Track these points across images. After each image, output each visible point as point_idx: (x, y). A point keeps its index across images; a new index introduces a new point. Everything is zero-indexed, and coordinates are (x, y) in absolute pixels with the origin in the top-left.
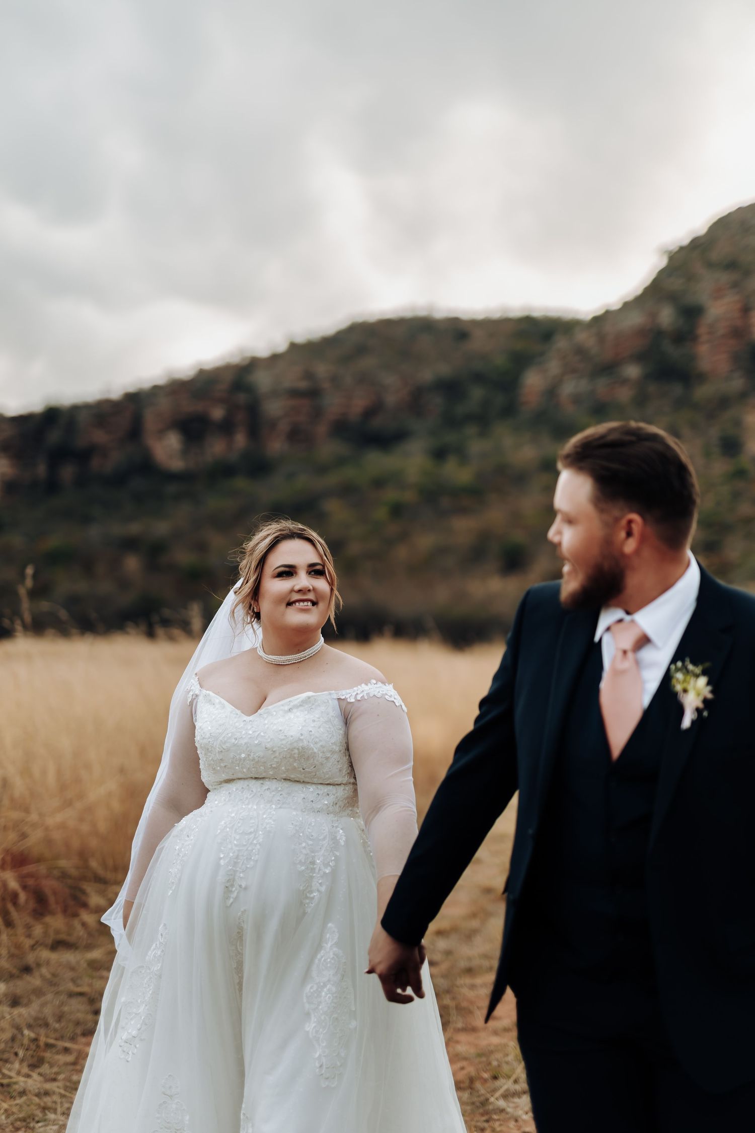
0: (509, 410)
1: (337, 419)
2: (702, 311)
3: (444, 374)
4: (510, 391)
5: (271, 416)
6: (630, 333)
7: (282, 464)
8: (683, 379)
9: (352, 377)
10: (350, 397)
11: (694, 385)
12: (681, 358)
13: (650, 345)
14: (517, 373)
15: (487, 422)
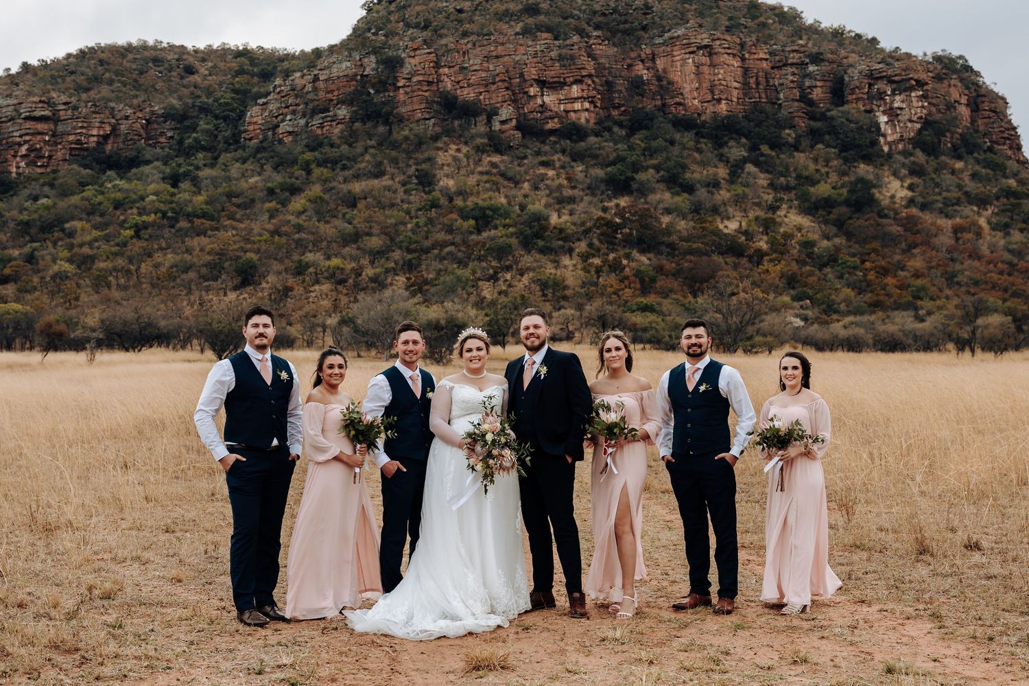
1: (73, 146)
2: (399, 62)
3: (173, 107)
4: (236, 127)
5: (11, 140)
6: (339, 78)
7: (25, 187)
8: (387, 122)
9: (86, 106)
10: (85, 125)
11: (395, 128)
12: (383, 103)
13: (356, 90)
14: (242, 111)
15: (216, 154)
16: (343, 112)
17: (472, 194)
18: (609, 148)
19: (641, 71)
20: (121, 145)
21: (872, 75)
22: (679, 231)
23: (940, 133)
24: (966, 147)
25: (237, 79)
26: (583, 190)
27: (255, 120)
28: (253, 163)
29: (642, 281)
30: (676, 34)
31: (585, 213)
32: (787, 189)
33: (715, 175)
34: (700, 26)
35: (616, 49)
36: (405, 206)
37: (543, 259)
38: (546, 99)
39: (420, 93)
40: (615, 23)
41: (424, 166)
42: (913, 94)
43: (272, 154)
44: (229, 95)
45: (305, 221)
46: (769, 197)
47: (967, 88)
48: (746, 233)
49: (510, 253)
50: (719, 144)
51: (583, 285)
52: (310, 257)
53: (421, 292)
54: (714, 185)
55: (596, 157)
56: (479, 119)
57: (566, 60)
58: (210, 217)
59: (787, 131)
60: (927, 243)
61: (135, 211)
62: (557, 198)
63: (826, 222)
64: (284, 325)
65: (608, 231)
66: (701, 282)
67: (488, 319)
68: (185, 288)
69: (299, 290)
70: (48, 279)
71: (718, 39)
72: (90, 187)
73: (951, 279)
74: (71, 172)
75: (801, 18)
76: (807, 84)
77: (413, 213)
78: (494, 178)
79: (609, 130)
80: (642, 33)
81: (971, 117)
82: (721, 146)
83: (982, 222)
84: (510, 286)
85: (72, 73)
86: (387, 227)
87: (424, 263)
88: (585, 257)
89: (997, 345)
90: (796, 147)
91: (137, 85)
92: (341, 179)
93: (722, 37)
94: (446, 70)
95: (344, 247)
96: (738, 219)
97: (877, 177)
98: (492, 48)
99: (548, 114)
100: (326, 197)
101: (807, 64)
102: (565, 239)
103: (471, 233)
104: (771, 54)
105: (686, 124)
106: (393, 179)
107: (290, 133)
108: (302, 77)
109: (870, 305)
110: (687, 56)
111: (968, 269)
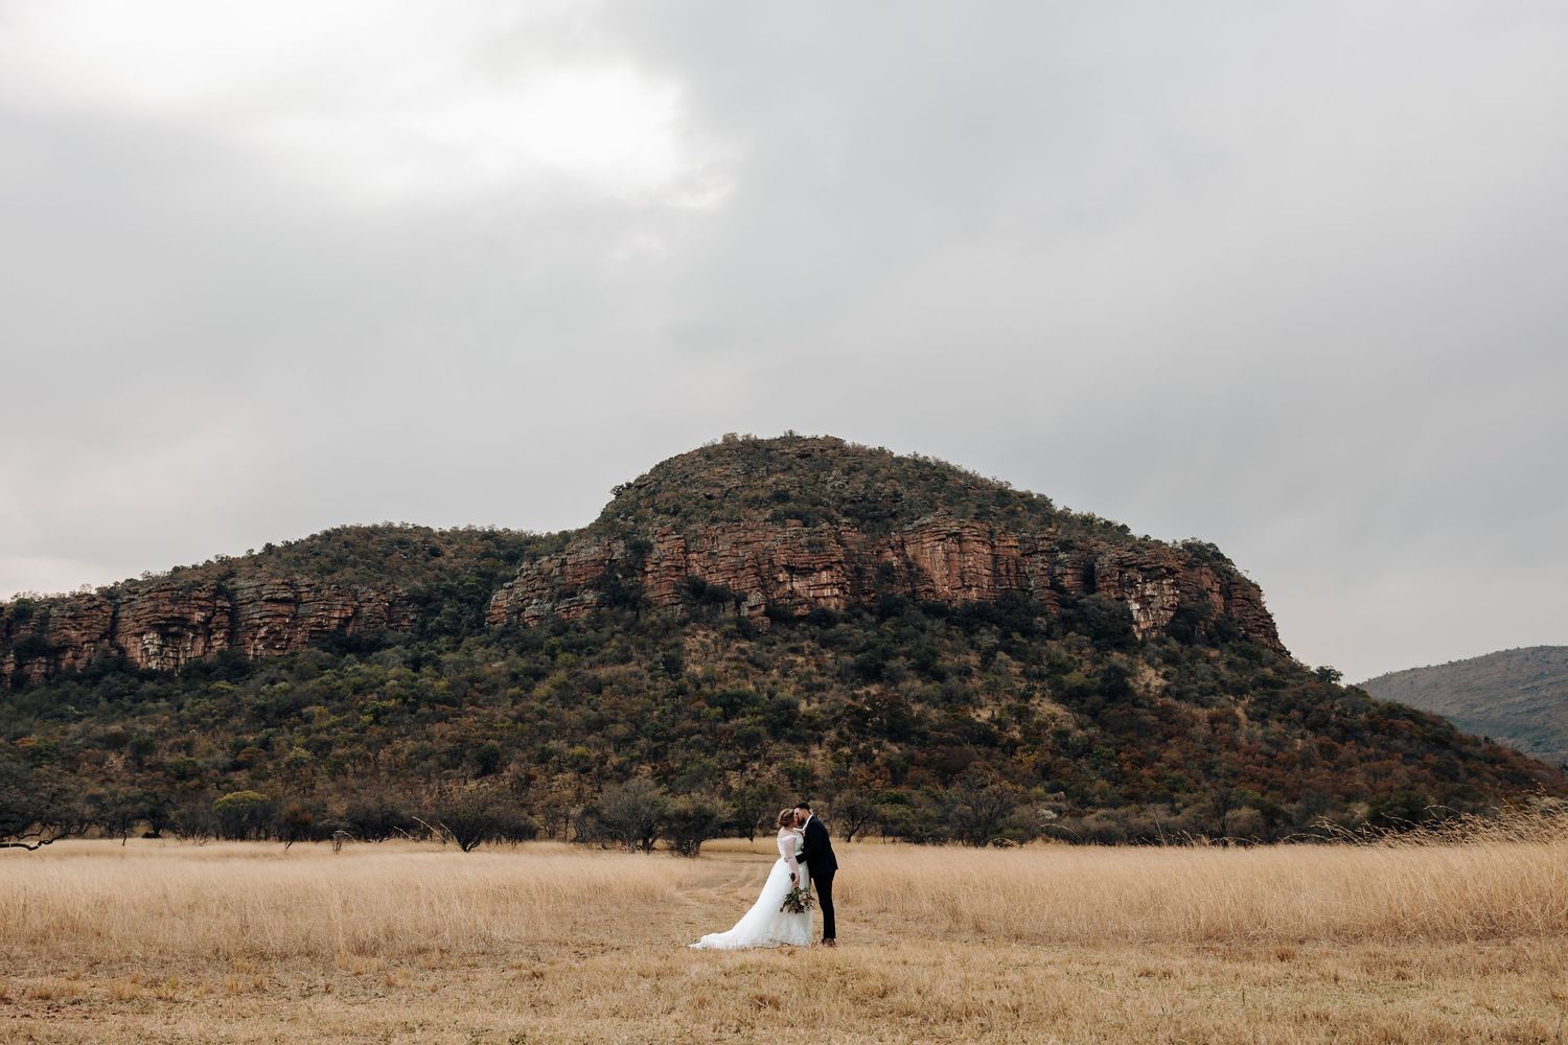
1: (313, 628)
2: (649, 547)
3: (417, 590)
4: (480, 610)
5: (250, 622)
6: (586, 562)
7: (262, 670)
8: (634, 607)
9: (329, 589)
10: (327, 607)
11: (642, 613)
12: (631, 588)
13: (604, 575)
14: (487, 594)
15: (459, 638)
16: (590, 597)
17: (719, 681)
18: (859, 635)
19: (891, 557)
20: (363, 628)
21: (1122, 563)
22: (931, 720)
23: (1193, 621)
24: (1221, 635)
25: (482, 562)
26: (833, 677)
27: (500, 603)
28: (497, 647)
29: (893, 772)
30: (925, 522)
31: (835, 700)
32: (1040, 677)
33: (967, 662)
34: (949, 514)
35: (865, 536)
36: (652, 693)
37: (792, 748)
38: (796, 585)
39: (669, 578)
40: (864, 510)
41: (671, 652)
42: (1164, 582)
43: (517, 638)
44: (473, 578)
45: (548, 707)
46: (1022, 686)
47: (1219, 576)
48: (999, 722)
49: (759, 742)
50: (970, 631)
51: (833, 775)
52: (553, 744)
53: (666, 782)
54: (966, 672)
55: (846, 643)
56: (728, 604)
57: (816, 547)
58: (452, 703)
59: (1039, 619)
60: (1182, 733)
61: (375, 696)
62: (806, 685)
63: (1080, 711)
64: (526, 816)
65: (858, 720)
66: (953, 773)
67: (736, 810)
68: (424, 776)
69: (541, 779)
70: (283, 766)
71: (967, 527)
72: (329, 670)
73: (1208, 770)
74: (308, 655)
75: (1051, 506)
76: (1058, 571)
77: (659, 700)
78: (742, 665)
79: (859, 616)
80: (891, 520)
81: (1225, 604)
82: (972, 633)
83: (1239, 712)
84: (757, 776)
85: (317, 554)
86: (632, 715)
87: (670, 751)
88: (834, 746)
89: (1245, 839)
90: (1048, 635)
91: (380, 567)
92: (586, 664)
93: (970, 524)
94: (695, 556)
95: (589, 734)
96: (990, 707)
97: (1131, 664)
98: (742, 535)
99: (797, 600)
100: (571, 682)
101: (1057, 551)
102: (816, 728)
103: (719, 721)
104: (1020, 541)
105: (937, 610)
106: (639, 665)
107: (535, 617)
108: (550, 561)
109: (1126, 797)
110: (937, 543)
111: (1225, 760)
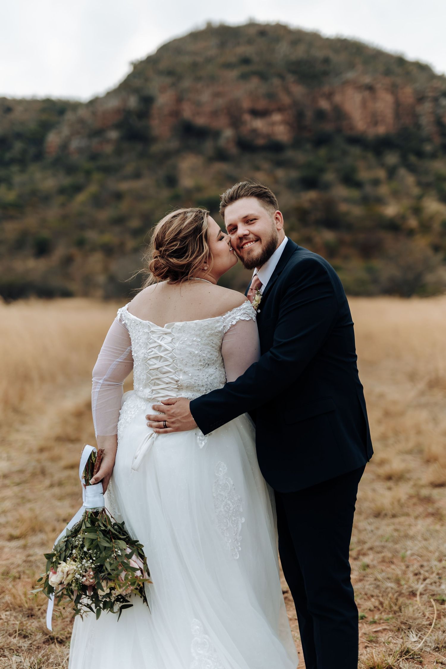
0: (39, 157)
2: (154, 99)
6: (111, 111)
8: (144, 141)
11: (150, 145)
12: (141, 129)
13: (124, 119)
15: (25, 165)
16: (113, 135)
18: (302, 157)
22: (355, 214)
27: (54, 140)
33: (377, 175)
35: (305, 89)
38: (257, 123)
43: (65, 163)
44: (35, 125)
46: (416, 191)
48: (402, 215)
54: (376, 182)
55: (293, 163)
56: (209, 138)
57: (271, 96)
58: (19, 207)
59: (427, 144)
69: (79, 258)
76: (441, 113)
79: (301, 144)
80: (323, 77)
82: (381, 155)
90: (434, 156)
94: (186, 104)
95: (114, 226)
96: (395, 206)
99: (257, 134)
101: (439, 100)
105: (356, 140)
110: (356, 93)
